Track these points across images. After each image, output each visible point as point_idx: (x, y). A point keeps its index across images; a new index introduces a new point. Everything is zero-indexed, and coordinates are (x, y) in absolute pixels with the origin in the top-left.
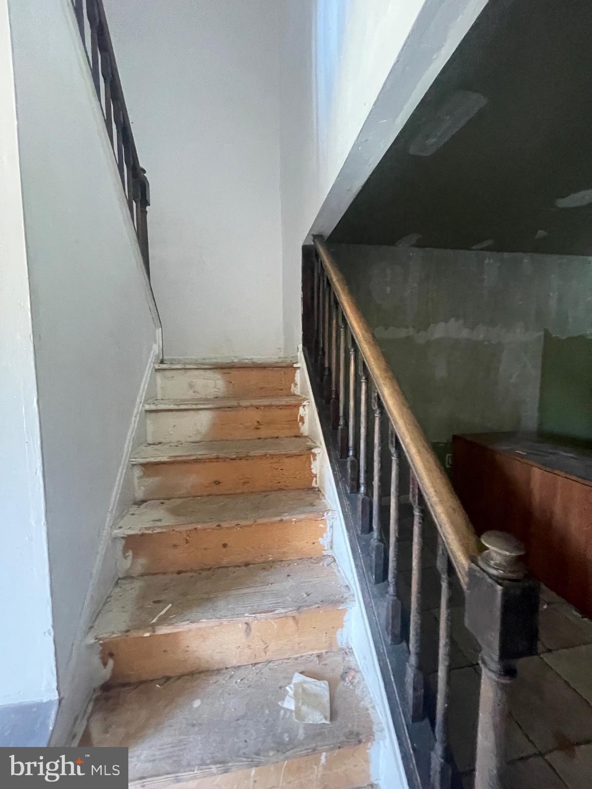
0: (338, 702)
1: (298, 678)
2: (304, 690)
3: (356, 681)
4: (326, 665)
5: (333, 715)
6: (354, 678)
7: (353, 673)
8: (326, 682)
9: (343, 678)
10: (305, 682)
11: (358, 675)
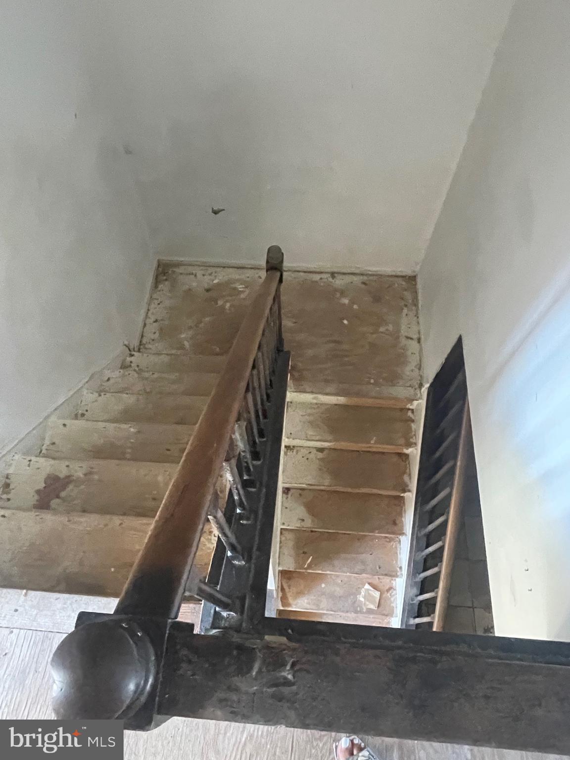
0: (382, 601)
1: (367, 586)
2: (369, 594)
3: (393, 594)
4: (381, 582)
5: (379, 606)
6: (392, 592)
7: (392, 590)
8: (379, 593)
9: (388, 591)
10: (371, 590)
11: (394, 592)
